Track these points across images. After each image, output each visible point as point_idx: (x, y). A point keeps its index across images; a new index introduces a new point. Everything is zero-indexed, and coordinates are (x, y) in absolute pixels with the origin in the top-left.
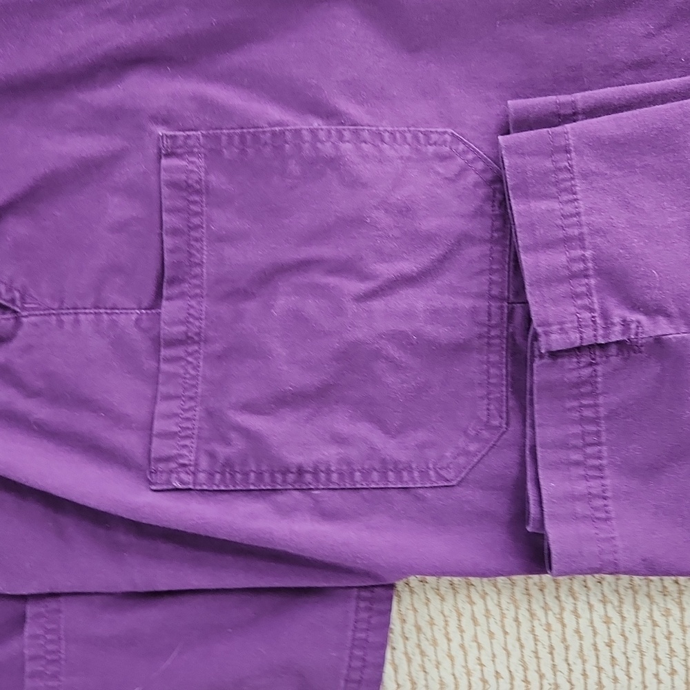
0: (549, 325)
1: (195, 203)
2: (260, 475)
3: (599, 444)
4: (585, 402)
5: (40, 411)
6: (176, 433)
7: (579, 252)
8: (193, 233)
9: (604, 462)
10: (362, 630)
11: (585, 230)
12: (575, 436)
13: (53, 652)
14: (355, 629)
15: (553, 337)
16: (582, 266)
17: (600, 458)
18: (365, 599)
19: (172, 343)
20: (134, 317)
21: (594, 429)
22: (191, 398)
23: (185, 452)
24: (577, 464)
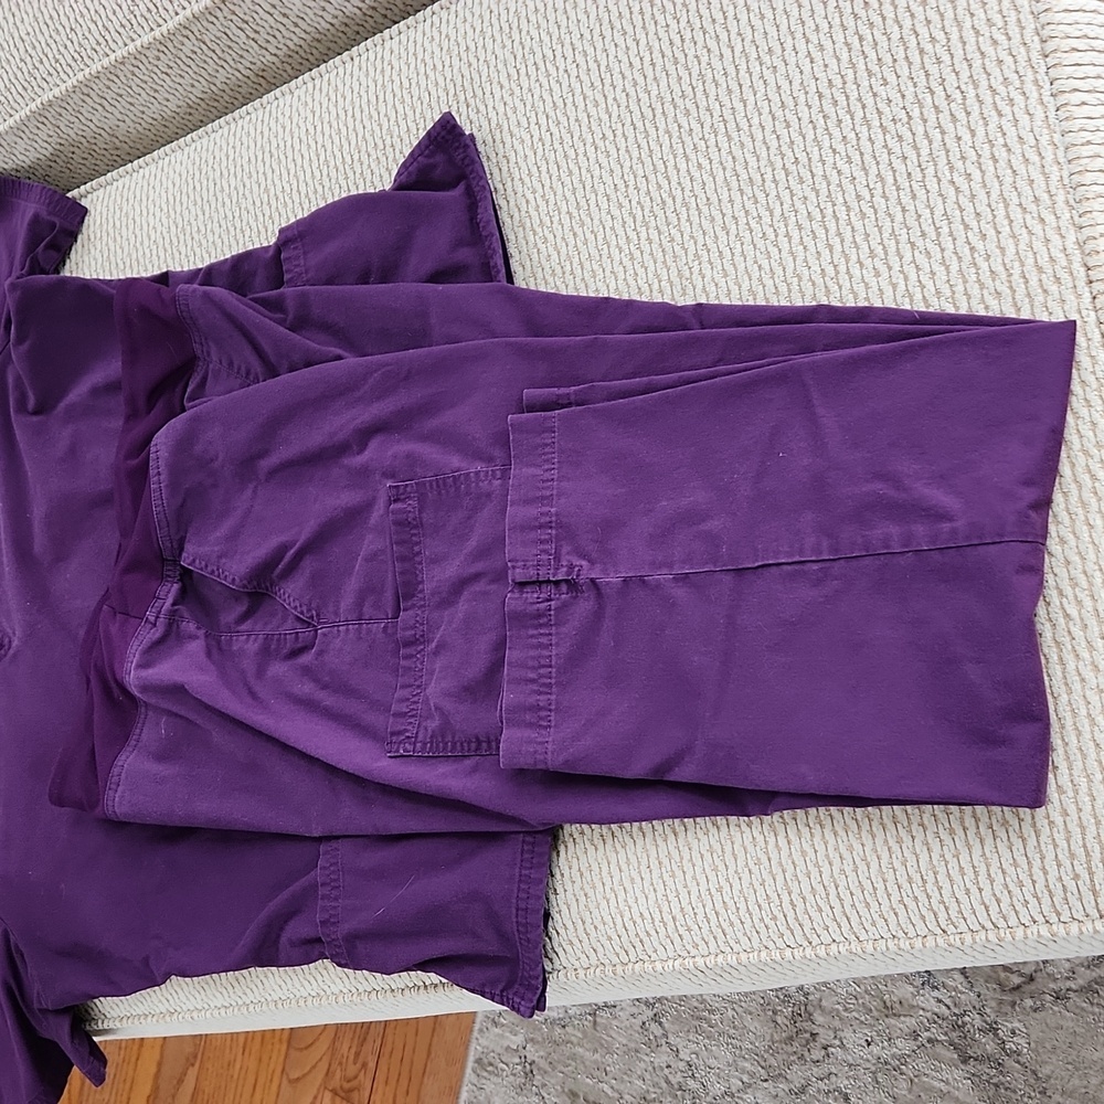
0: (517, 561)
1: (415, 535)
2: (454, 744)
3: (550, 666)
4: (542, 631)
5: (327, 699)
6: (406, 713)
7: (547, 509)
8: (416, 559)
9: (553, 681)
10: (526, 868)
11: (555, 492)
12: (533, 658)
13: (335, 880)
14: (521, 867)
15: (518, 570)
16: (548, 519)
17: (550, 678)
18: (529, 843)
19: (407, 644)
20: (383, 625)
21: (548, 653)
22: (419, 687)
23: (410, 727)
24: (533, 681)
